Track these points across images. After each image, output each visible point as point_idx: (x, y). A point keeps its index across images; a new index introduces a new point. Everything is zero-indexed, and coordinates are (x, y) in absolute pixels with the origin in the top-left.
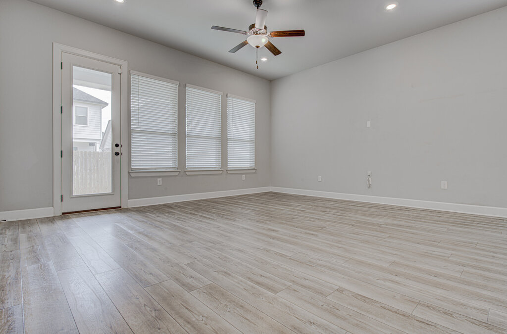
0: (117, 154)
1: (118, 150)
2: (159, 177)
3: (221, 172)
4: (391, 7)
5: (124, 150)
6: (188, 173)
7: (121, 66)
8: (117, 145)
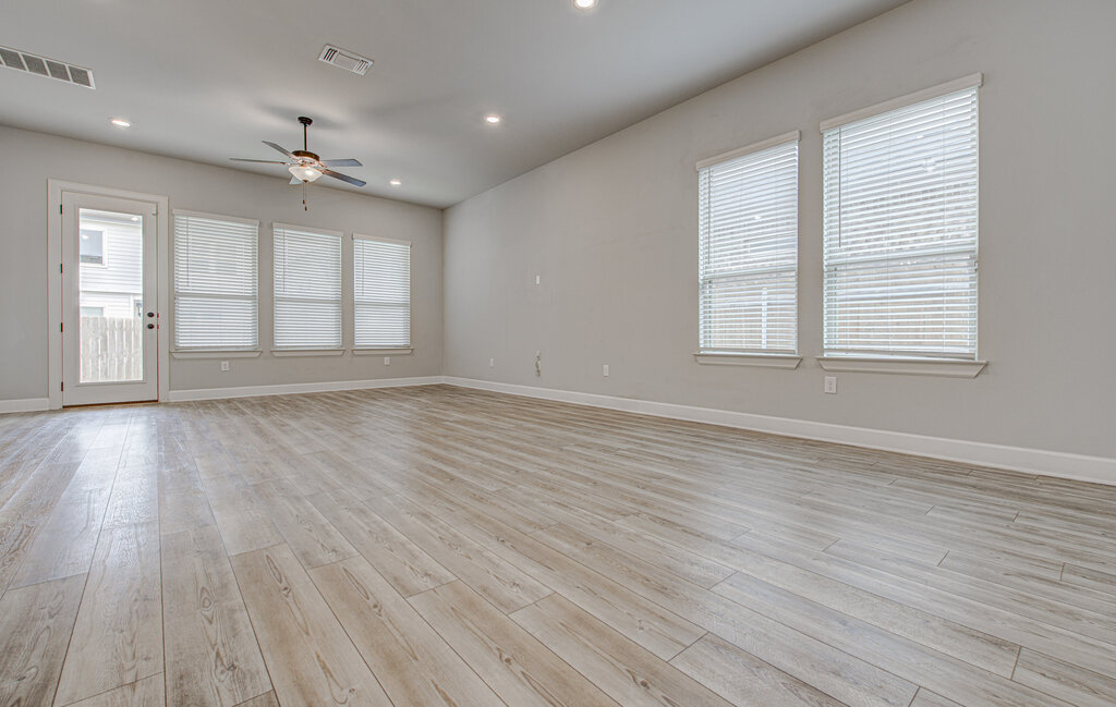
0: (151, 327)
1: (152, 321)
2: (225, 359)
3: (340, 353)
4: (493, 120)
5: (163, 321)
6: (276, 354)
7: (157, 203)
8: (151, 315)
